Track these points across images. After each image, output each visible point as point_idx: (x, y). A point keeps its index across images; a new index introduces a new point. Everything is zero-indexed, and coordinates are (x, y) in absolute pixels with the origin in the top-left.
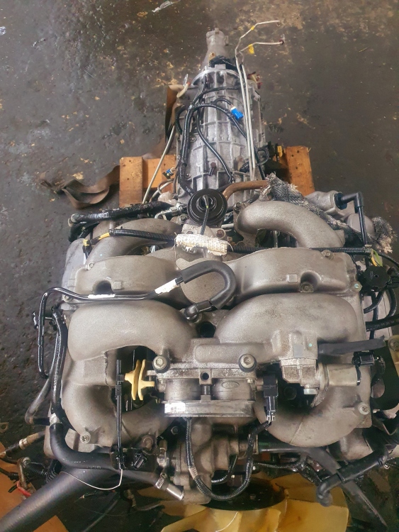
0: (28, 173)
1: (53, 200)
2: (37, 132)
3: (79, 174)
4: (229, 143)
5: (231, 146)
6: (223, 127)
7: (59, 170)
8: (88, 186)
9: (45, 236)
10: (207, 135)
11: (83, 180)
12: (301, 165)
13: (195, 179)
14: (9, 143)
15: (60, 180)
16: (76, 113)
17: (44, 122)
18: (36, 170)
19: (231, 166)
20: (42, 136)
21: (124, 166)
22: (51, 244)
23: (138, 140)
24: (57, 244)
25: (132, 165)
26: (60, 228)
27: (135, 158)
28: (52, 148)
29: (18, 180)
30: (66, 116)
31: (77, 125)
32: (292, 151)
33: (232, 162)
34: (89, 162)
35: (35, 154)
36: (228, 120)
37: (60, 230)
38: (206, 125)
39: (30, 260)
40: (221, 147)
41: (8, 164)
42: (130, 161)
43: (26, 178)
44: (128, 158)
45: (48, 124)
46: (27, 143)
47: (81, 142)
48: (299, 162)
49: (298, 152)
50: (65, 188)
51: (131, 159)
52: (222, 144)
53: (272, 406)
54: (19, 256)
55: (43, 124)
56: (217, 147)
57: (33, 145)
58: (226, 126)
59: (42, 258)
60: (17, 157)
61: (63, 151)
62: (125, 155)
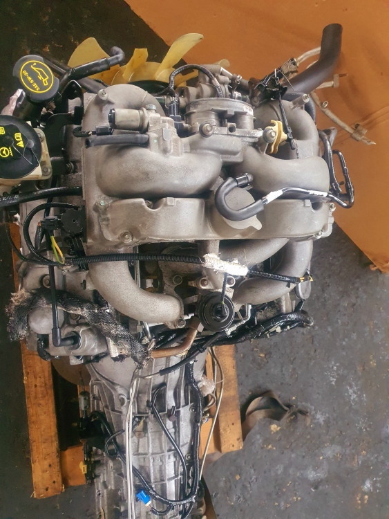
0: (320, 425)
1: (294, 398)
2: (321, 475)
3: (275, 431)
4: (153, 454)
5: (150, 451)
6: (158, 476)
7: (294, 431)
8: (265, 418)
9: (295, 359)
10: (175, 462)
11: (271, 424)
12: (44, 471)
13: (187, 404)
14: (342, 456)
15: (291, 422)
16: (288, 505)
17: (316, 488)
18: (313, 429)
19: (150, 425)
20: (315, 470)
21: (238, 439)
22: (288, 351)
23: (222, 484)
24: (284, 352)
25: (231, 442)
26: (284, 369)
27: (229, 451)
28: (304, 457)
29: (327, 415)
30: (297, 499)
31: (284, 490)
32: (55, 489)
33: (149, 431)
34: (267, 446)
35: (318, 448)
36: (153, 486)
37: (282, 367)
38: (176, 476)
39: (303, 334)
40: (161, 448)
41: (339, 432)
42: (233, 446)
43: (321, 418)
44: (235, 449)
45: (312, 486)
46: (327, 459)
47: (277, 470)
48: (47, 475)
49: (47, 489)
50: (286, 411)
51: (232, 449)
52: (160, 452)
53: (174, 108)
54: (313, 337)
55: (316, 485)
56: (166, 446)
57: (321, 458)
58: (155, 478)
59: (293, 337)
60: (332, 441)
61: (293, 456)
62: (238, 453)
